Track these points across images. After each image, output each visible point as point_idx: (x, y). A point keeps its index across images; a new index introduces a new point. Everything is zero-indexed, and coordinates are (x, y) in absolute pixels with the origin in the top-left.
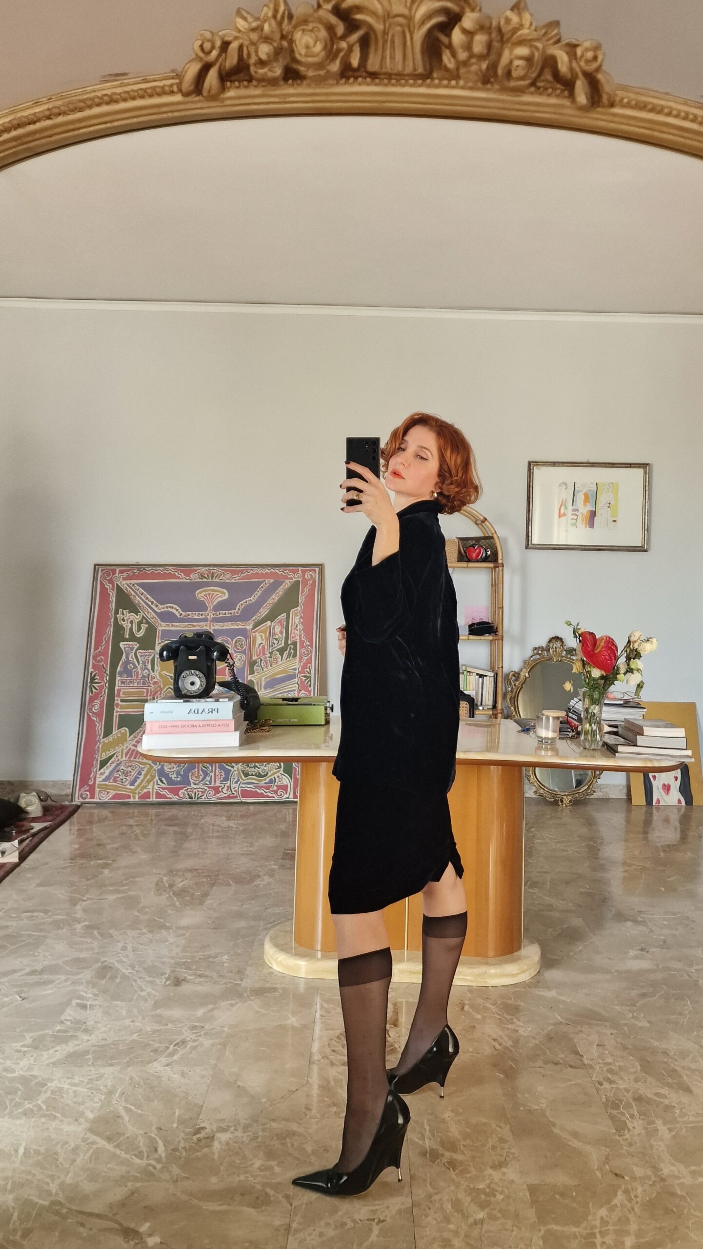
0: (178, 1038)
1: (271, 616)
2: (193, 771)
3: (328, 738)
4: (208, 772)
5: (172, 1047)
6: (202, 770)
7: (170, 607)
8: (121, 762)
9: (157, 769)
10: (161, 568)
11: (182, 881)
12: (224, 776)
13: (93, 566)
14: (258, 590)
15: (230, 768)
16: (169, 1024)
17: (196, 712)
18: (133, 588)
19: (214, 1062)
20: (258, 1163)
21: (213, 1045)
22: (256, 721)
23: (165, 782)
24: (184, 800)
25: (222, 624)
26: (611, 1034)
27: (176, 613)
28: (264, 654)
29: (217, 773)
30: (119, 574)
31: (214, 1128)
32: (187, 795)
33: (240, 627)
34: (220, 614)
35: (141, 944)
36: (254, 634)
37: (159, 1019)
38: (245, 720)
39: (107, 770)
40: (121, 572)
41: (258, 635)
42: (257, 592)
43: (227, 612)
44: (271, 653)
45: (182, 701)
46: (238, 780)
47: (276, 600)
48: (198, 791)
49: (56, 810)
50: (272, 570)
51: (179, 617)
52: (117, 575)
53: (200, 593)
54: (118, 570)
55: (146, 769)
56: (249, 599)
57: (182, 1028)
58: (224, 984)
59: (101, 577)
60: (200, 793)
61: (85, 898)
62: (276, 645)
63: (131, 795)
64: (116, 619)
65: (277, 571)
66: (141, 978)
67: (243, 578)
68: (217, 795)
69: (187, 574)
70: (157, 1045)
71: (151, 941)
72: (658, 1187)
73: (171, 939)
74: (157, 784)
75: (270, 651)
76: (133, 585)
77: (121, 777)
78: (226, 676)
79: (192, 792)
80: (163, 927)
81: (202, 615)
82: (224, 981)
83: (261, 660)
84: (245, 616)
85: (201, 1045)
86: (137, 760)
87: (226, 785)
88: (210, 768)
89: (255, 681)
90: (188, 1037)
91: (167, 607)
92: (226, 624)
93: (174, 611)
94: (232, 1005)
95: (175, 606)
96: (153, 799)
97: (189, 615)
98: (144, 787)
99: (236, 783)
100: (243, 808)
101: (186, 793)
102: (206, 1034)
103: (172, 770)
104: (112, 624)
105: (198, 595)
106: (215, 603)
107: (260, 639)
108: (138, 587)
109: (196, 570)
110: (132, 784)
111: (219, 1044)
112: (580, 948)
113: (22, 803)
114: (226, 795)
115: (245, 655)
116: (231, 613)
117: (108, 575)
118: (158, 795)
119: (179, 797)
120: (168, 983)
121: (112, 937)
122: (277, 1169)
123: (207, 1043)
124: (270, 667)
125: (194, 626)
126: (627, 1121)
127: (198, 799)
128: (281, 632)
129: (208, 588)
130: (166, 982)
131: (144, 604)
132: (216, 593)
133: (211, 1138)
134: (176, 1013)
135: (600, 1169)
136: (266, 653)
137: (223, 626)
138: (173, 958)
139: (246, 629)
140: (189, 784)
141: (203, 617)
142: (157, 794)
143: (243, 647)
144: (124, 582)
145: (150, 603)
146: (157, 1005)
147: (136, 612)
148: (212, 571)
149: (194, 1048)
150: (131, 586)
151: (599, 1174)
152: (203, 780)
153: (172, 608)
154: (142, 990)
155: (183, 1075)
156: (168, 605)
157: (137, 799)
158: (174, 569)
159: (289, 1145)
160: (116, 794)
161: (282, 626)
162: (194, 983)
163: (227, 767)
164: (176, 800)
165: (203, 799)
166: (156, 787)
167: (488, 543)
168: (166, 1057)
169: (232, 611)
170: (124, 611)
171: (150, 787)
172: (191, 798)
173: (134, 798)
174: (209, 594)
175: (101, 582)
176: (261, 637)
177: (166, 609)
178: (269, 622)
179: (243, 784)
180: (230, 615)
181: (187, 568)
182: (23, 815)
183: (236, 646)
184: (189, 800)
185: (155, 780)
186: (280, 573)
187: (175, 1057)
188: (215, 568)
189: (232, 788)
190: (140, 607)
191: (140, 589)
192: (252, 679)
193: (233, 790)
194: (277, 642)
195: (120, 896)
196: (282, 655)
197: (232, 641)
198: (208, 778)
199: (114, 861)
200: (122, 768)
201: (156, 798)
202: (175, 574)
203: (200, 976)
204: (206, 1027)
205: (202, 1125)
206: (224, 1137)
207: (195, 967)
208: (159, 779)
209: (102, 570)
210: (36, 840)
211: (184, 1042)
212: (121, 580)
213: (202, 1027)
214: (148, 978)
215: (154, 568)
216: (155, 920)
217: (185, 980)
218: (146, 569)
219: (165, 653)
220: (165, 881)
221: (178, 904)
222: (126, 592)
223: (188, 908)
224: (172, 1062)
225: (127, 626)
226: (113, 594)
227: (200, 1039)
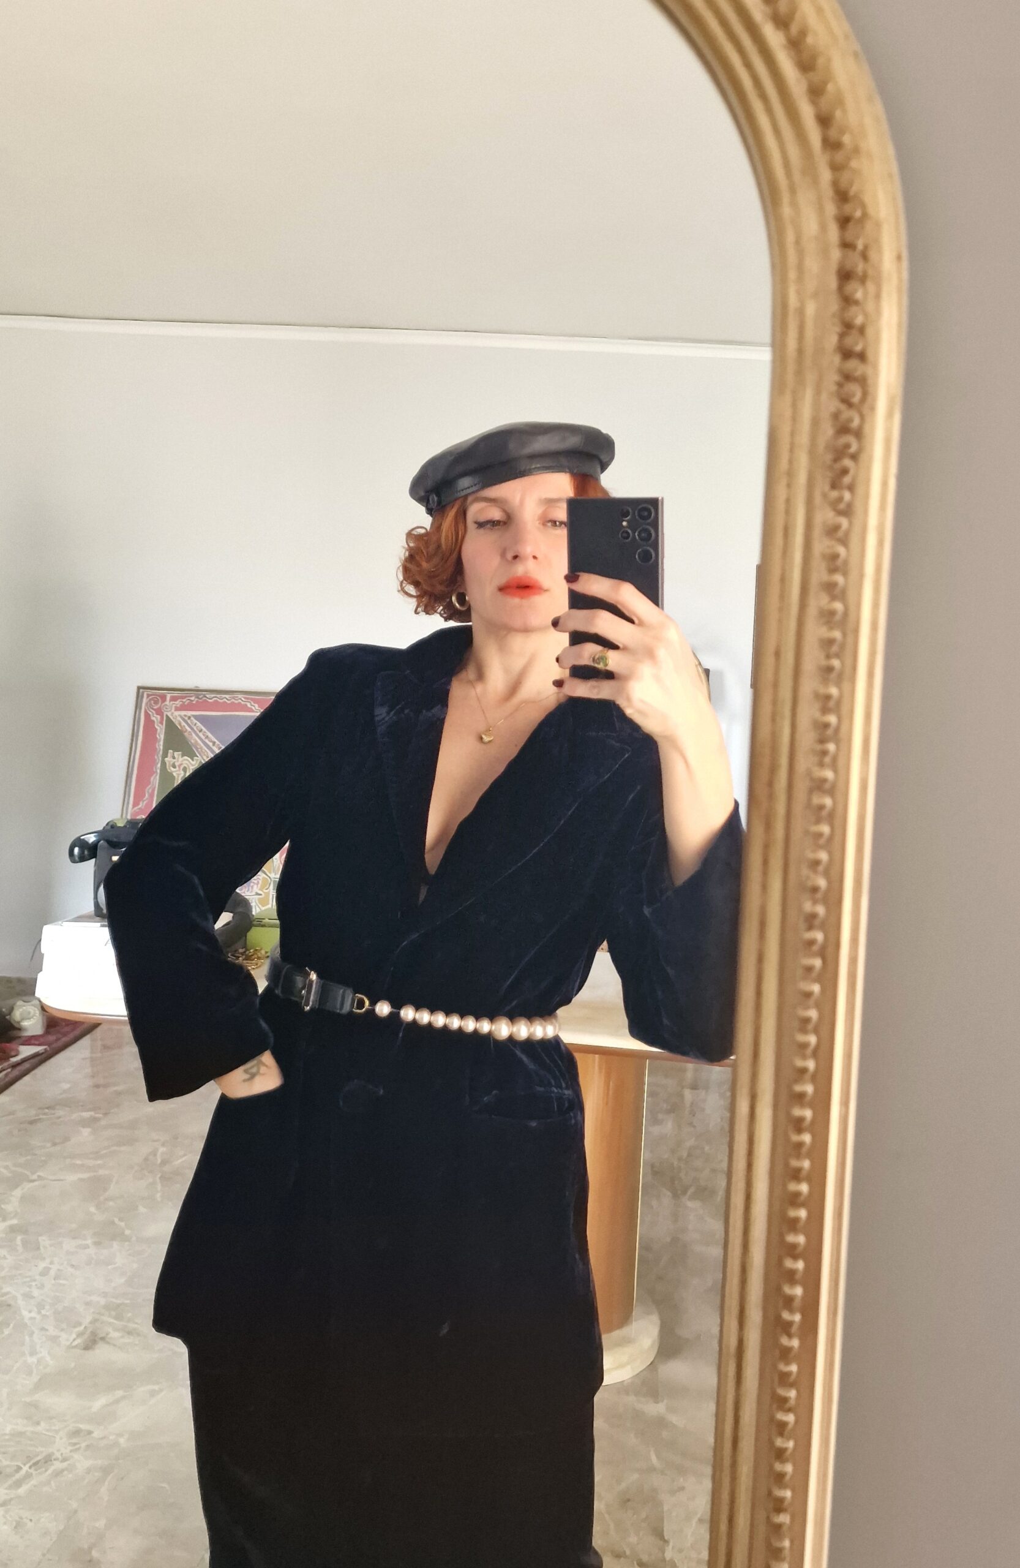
0: (42, 1452)
5: (25, 1468)
10: (227, 696)
11: (185, 1155)
13: (136, 688)
16: (42, 1423)
18: (189, 721)
19: (74, 1505)
21: (89, 1470)
30: (171, 701)
35: (73, 1266)
37: (32, 1411)
40: (173, 699)
49: (67, 1025)
52: (167, 703)
54: (168, 697)
57: (57, 1432)
59: (147, 704)
61: (35, 1177)
64: (164, 764)
66: (43, 1329)
71: (90, 1261)
73: (120, 1260)
76: (189, 718)
80: (119, 1236)
85: (72, 1468)
90: (58, 1450)
94: (153, 1394)
102: (88, 1447)
104: (158, 771)
108: (195, 721)
111: (100, 1469)
113: (17, 1015)
117: (156, 703)
120: (78, 1341)
121: (38, 1248)
123: (82, 1463)
130: (74, 1340)
131: (202, 745)
134: (62, 1402)
138: (105, 1295)
144: (177, 713)
145: (211, 744)
146: (38, 1387)
147: (192, 755)
149: (58, 1473)
150: (186, 718)
154: (34, 1353)
155: (17, 1526)
158: (245, 698)
162: (115, 1346)
168: (10, 1487)
170: (176, 754)
175: (146, 712)
181: (262, 697)
182: (15, 1033)
187: (21, 1491)
190: (197, 749)
191: (199, 724)
195: (85, 1176)
199: (106, 1114)
202: (246, 705)
203: (130, 1333)
204: (95, 1435)
207: (130, 1315)
209: (148, 696)
210: (16, 1072)
211: (48, 1460)
212: (173, 711)
213: (90, 1433)
214: (52, 1331)
215: (218, 696)
216: (113, 1223)
217: (103, 1339)
218: (207, 696)
219: (76, 850)
220: (159, 1154)
221: (158, 1195)
222: (179, 727)
223: (170, 1203)
224: (11, 1499)
225: (178, 775)
226: (161, 729)
227: (76, 1456)
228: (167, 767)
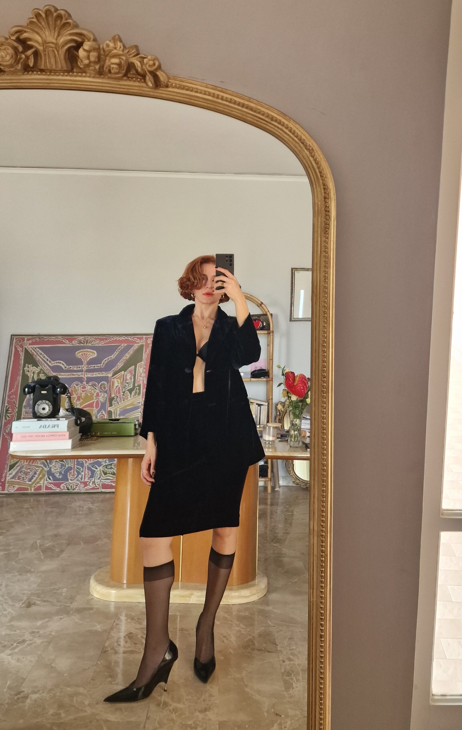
0: (20, 639)
1: (124, 368)
2: (71, 472)
3: (136, 444)
4: (80, 472)
5: (15, 644)
6: (76, 471)
7: (59, 363)
8: (23, 466)
9: (46, 470)
10: (53, 337)
11: (49, 543)
12: (90, 474)
13: (10, 336)
14: (117, 351)
15: (95, 469)
16: (17, 631)
17: (45, 427)
18: (35, 350)
19: (40, 653)
20: (51, 711)
21: (42, 643)
22: (89, 434)
23: (51, 479)
24: (64, 491)
25: (92, 373)
26: (300, 632)
27: (63, 366)
28: (119, 393)
29: (86, 473)
31: (30, 692)
32: (66, 488)
33: (104, 375)
34: (91, 367)
35: (12, 582)
36: (113, 380)
37: (11, 628)
38: (80, 433)
39: (14, 472)
40: (28, 340)
41: (115, 380)
42: (115, 352)
43: (96, 365)
44: (124, 392)
45: (36, 420)
46: (100, 477)
47: (128, 358)
48: (73, 485)
50: (126, 338)
51: (64, 369)
52: (25, 342)
53: (79, 353)
54: (26, 338)
55: (39, 471)
56: (111, 357)
57: (25, 633)
58: (59, 606)
59: (15, 343)
60: (75, 486)
62: (127, 387)
63: (29, 488)
64: (23, 370)
65: (129, 338)
66: (6, 603)
67: (107, 343)
68: (86, 487)
69: (71, 341)
70: (6, 643)
71: (19, 581)
72: (301, 721)
73: (32, 579)
74: (47, 480)
75: (124, 391)
76: (36, 348)
77: (23, 476)
78: (94, 408)
79: (69, 485)
80: (29, 571)
81: (79, 367)
82: (60, 604)
83: (117, 397)
84: (107, 368)
85: (35, 642)
86: (34, 464)
87: (92, 481)
88: (82, 469)
89: (113, 411)
90: (27, 638)
91: (57, 363)
92: (95, 373)
93: (61, 365)
94: (61, 619)
95: (62, 362)
96: (43, 491)
97: (71, 368)
98: (38, 483)
99: (99, 479)
100: (103, 496)
101: (65, 486)
102: (39, 636)
103: (57, 471)
104: (21, 374)
105: (77, 354)
106: (88, 360)
107: (117, 383)
108: (39, 350)
109: (76, 338)
110: (30, 480)
111: (46, 642)
112: (296, 580)
114: (91, 487)
115: (107, 394)
116: (98, 366)
117: (20, 342)
118: (47, 488)
119: (61, 489)
120: (24, 605)
122: (63, 715)
123: (38, 641)
124: (123, 402)
125: (74, 375)
126: (294, 683)
127: (73, 490)
128: (131, 379)
129: (84, 350)
130: (21, 605)
131: (42, 361)
132: (89, 353)
133: (26, 697)
134: (24, 624)
135: (268, 712)
136: (120, 392)
137: (93, 375)
138: (30, 591)
139: (108, 376)
140: (68, 481)
141: (80, 369)
142: (46, 486)
143: (105, 389)
144: (30, 346)
145: (46, 360)
146: (11, 620)
147: (37, 366)
148: (87, 339)
149: (30, 644)
151: (266, 714)
152: (76, 477)
153: (60, 363)
154: (5, 610)
155: (18, 660)
156: (57, 361)
157: (33, 491)
158: (62, 338)
159: (75, 700)
160: (19, 487)
161: (131, 374)
162: (40, 606)
163: (93, 468)
164: (59, 491)
165: (76, 490)
166: (46, 482)
167: (265, 318)
168: (11, 650)
169: (99, 365)
170: (29, 366)
171: (42, 482)
172: (68, 489)
173: (31, 490)
174: (84, 354)
175: (15, 347)
176: (118, 381)
177: (56, 364)
178: (123, 372)
179: (103, 479)
180: (98, 367)
181: (70, 337)
183: (101, 388)
184: (67, 491)
185: (45, 478)
186: (131, 340)
187: (16, 650)
188: (89, 337)
189: (96, 482)
190: (39, 363)
192: (110, 409)
193: (96, 484)
194: (128, 385)
195: (6, 553)
196: (131, 393)
197: (99, 385)
198: (80, 476)
199: (8, 531)
200: (24, 469)
201: (45, 490)
202: (63, 341)
203: (45, 601)
204: (41, 632)
205: (23, 690)
206: (34, 696)
207: (43, 596)
208: (48, 477)
209: (16, 339)
211: (24, 641)
212: (28, 345)
213: (38, 632)
214: (10, 603)
215: (49, 337)
216: (25, 567)
217: (34, 604)
218: (44, 338)
219: (26, 389)
220: (38, 543)
221: (42, 557)
222: (31, 353)
223: (48, 559)
224: (13, 653)
225: (31, 375)
226: (22, 354)
227: (35, 639)
228: (25, 372)
